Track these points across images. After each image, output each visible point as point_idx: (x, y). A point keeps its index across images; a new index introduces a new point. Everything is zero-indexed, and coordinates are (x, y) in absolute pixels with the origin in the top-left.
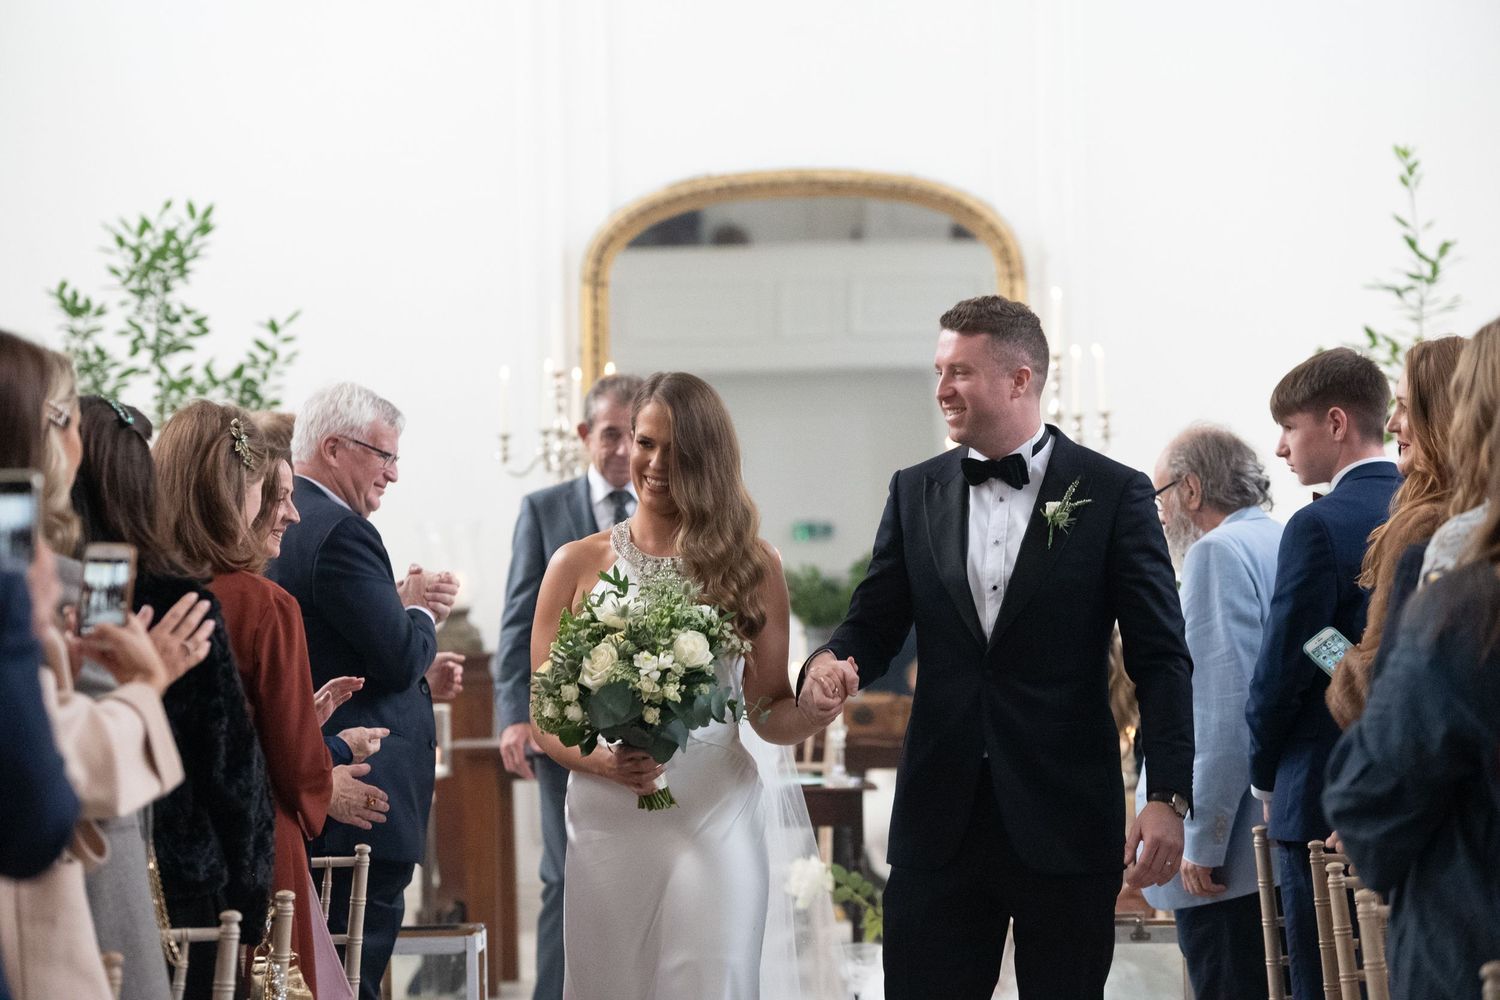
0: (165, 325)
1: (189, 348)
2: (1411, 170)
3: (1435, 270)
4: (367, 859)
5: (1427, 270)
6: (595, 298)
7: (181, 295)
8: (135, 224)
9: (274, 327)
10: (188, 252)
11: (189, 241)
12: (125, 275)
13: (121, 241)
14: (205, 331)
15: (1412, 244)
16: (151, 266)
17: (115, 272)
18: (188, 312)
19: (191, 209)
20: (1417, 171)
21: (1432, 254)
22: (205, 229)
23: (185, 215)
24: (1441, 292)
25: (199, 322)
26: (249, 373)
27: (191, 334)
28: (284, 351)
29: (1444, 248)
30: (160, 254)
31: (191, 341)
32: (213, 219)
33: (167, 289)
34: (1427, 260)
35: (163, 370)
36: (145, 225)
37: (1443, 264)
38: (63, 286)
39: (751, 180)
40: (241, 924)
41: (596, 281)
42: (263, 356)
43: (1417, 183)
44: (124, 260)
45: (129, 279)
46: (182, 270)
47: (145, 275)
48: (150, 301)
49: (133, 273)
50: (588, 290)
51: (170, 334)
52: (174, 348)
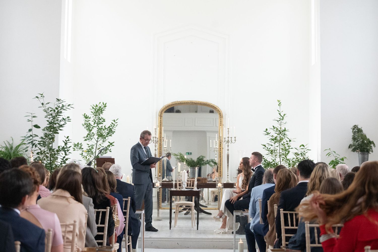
0: (99, 120)
1: (103, 124)
2: (280, 104)
3: (283, 118)
4: (130, 199)
5: (282, 118)
6: (160, 118)
7: (101, 116)
8: (95, 105)
9: (114, 121)
10: (103, 110)
11: (103, 108)
12: (94, 113)
13: (93, 108)
14: (105, 121)
15: (280, 114)
16: (97, 112)
17: (92, 112)
18: (102, 118)
19: (103, 103)
20: (281, 104)
21: (283, 116)
22: (105, 106)
23: (102, 105)
24: (284, 121)
25: (104, 120)
26: (111, 127)
27: (103, 122)
28: (116, 124)
29: (284, 115)
30: (99, 110)
31: (102, 123)
32: (106, 105)
33: (99, 115)
34: (282, 117)
35: (98, 127)
36: (97, 106)
37: (284, 117)
38: (85, 114)
39: (183, 102)
40: (110, 209)
41: (161, 116)
42: (113, 125)
43: (281, 106)
44: (93, 111)
45: (94, 114)
46: (102, 113)
47: (96, 113)
48: (97, 117)
49: (95, 113)
50: (159, 117)
51: (100, 121)
52: (100, 123)
